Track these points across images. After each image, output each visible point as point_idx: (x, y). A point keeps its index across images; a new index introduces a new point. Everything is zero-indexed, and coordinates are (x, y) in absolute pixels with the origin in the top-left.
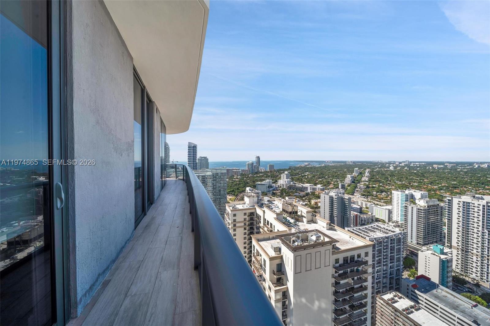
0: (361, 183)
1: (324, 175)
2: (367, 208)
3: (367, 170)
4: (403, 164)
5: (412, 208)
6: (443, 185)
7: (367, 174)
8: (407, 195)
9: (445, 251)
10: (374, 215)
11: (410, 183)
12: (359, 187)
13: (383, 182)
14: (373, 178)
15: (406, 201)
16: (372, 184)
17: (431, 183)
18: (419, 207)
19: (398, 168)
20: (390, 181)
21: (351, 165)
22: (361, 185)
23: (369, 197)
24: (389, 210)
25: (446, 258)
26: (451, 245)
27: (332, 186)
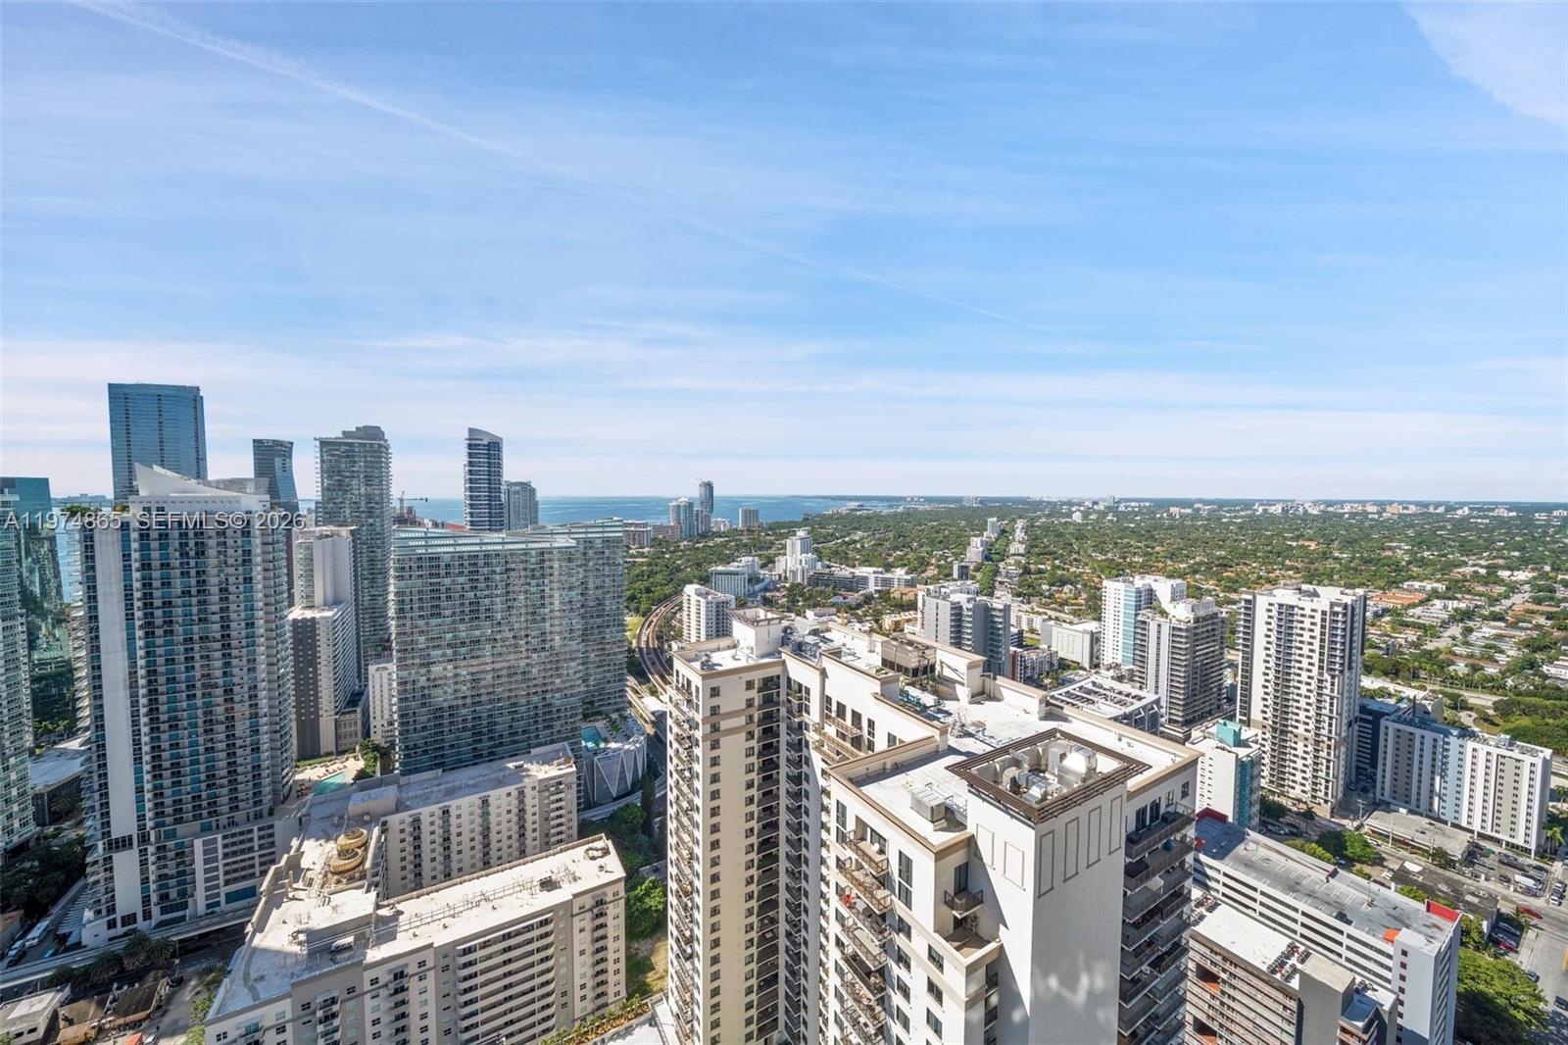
0: (1008, 561)
1: (909, 540)
2: (1032, 631)
3: (1020, 524)
4: (1101, 507)
5: (1159, 626)
6: (1198, 559)
7: (1019, 534)
8: (1138, 592)
9: (1243, 736)
10: (1053, 649)
11: (1124, 558)
12: (1003, 572)
13: (1062, 555)
14: (1036, 546)
15: (1138, 608)
16: (1036, 563)
17: (1172, 556)
18: (1175, 624)
19: (1091, 517)
20: (1078, 553)
21: (975, 510)
22: (1010, 567)
23: (1032, 599)
24: (1092, 634)
25: (1248, 756)
26: (1249, 719)
27: (931, 572)
